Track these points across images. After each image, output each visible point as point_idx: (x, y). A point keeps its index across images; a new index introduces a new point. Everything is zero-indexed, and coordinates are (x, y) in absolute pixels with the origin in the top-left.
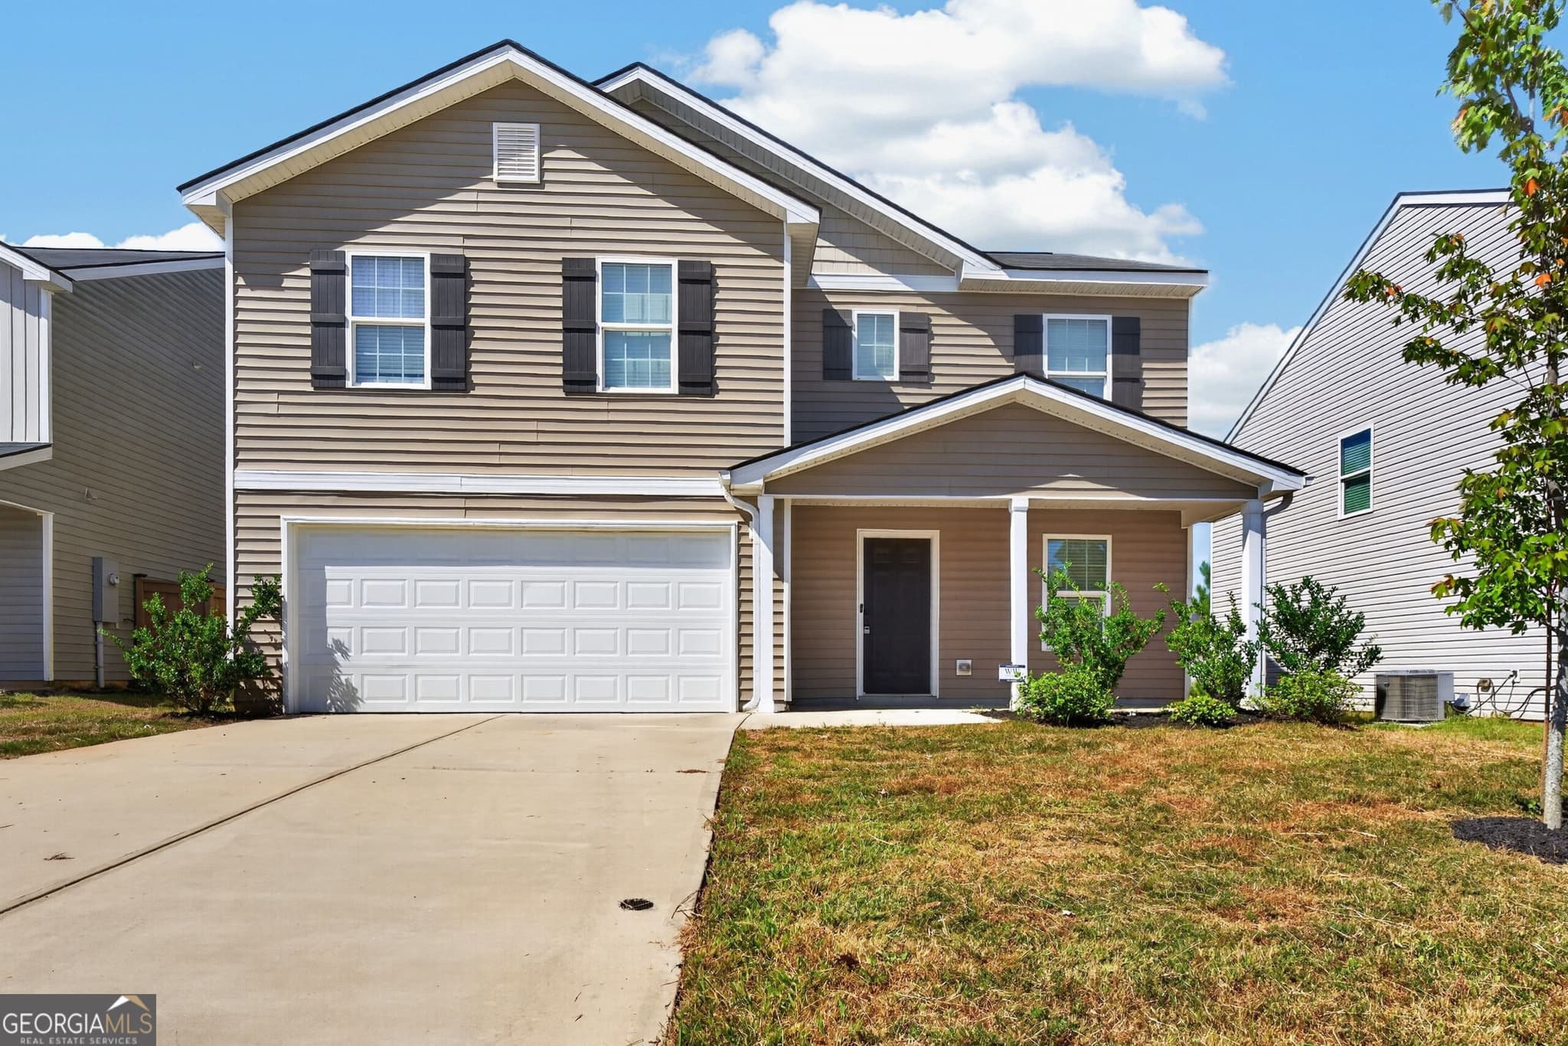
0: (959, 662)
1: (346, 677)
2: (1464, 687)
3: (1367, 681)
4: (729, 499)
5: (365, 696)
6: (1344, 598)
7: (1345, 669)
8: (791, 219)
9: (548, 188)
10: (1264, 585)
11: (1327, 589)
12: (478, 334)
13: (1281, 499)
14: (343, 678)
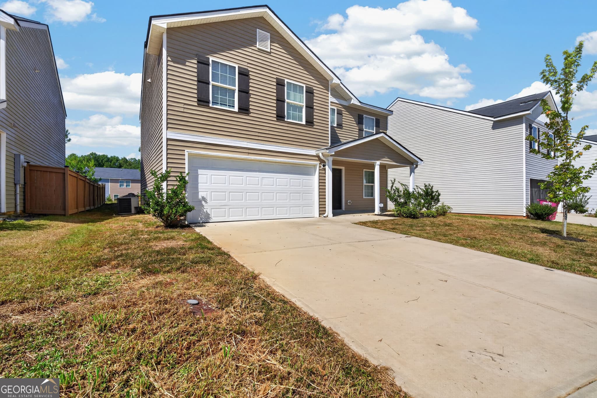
0: (348, 201)
1: (206, 210)
5: (212, 216)
9: (272, 54)
12: (252, 96)
14: (205, 210)
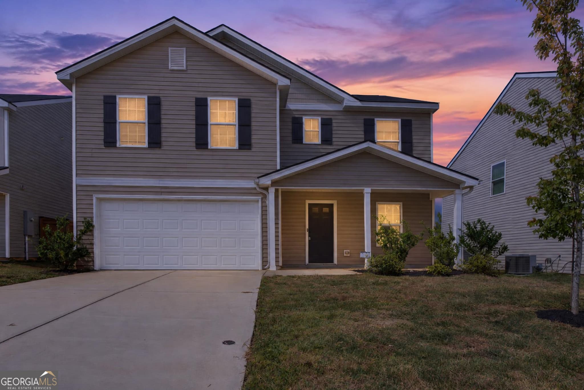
0: (345, 251)
2: (540, 260)
3: (502, 258)
4: (258, 189)
5: (125, 263)
6: (494, 226)
7: (493, 254)
8: (280, 83)
9: (189, 72)
10: (462, 221)
11: (487, 223)
12: (164, 126)
13: (469, 189)
